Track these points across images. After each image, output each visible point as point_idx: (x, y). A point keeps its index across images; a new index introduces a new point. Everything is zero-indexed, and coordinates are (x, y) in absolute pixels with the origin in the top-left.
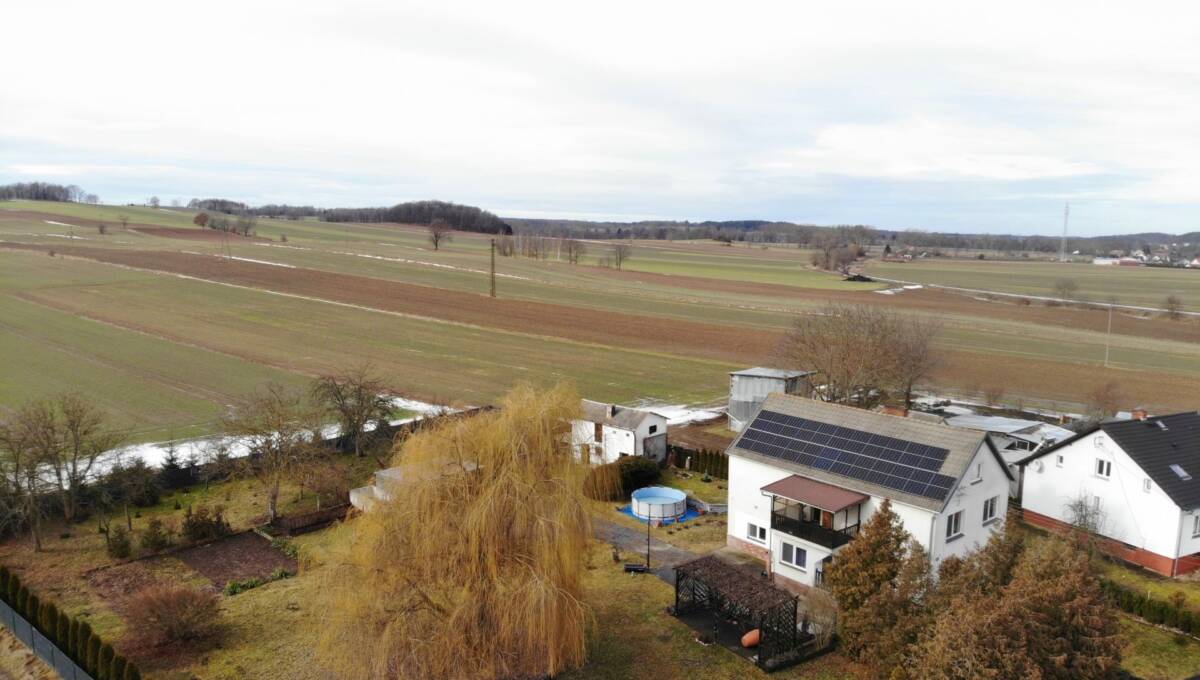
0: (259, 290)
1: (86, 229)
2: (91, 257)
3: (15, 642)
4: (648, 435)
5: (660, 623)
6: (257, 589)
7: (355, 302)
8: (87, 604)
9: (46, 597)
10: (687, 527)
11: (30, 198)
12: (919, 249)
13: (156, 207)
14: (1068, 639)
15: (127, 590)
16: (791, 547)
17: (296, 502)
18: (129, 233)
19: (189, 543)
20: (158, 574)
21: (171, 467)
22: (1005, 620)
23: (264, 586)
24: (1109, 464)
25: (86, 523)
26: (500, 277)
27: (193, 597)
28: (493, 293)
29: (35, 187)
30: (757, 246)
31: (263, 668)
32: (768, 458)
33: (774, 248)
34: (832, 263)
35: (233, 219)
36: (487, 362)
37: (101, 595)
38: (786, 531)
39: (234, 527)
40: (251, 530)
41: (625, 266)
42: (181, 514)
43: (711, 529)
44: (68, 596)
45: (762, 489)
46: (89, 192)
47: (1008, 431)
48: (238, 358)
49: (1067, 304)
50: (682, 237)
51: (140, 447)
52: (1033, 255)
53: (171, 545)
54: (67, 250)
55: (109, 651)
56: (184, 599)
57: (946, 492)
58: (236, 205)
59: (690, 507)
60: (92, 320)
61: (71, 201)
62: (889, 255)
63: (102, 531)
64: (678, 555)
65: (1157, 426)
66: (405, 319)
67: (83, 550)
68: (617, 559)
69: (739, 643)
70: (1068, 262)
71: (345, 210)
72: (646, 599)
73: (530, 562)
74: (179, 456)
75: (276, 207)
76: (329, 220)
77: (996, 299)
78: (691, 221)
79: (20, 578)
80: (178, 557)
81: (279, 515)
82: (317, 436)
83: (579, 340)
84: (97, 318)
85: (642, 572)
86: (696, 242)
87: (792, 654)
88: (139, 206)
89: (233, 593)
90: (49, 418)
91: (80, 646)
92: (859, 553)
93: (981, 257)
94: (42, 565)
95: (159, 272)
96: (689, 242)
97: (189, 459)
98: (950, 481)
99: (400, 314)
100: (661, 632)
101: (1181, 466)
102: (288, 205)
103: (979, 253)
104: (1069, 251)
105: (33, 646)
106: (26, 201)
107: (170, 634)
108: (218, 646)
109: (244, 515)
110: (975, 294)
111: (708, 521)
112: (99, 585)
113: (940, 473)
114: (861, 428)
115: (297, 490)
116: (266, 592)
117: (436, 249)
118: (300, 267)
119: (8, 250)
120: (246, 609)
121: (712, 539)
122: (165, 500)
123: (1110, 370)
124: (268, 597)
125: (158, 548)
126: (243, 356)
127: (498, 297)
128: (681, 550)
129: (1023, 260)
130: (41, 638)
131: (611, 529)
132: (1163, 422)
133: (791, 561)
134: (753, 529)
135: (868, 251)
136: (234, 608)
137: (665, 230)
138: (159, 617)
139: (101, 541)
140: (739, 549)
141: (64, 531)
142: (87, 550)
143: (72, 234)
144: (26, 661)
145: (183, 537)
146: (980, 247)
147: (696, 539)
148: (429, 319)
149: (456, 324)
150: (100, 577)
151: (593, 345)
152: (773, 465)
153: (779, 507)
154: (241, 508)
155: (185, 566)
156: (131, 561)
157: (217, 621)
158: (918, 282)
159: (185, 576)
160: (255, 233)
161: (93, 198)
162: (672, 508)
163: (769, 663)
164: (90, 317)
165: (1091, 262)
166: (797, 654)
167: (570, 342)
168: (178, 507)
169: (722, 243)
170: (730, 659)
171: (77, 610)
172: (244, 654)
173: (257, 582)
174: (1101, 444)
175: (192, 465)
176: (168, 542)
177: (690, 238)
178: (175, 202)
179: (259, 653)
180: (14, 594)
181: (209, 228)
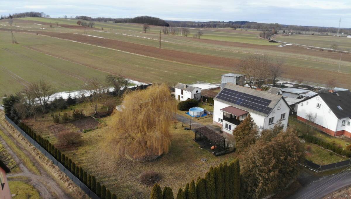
0: (95, 46)
1: (46, 26)
2: (48, 35)
3: (30, 144)
4: (195, 93)
5: (191, 143)
6: (91, 132)
7: (122, 50)
8: (48, 135)
9: (38, 133)
10: (203, 118)
11: (30, 16)
12: (294, 31)
13: (66, 18)
14: (287, 153)
15: (59, 131)
16: (228, 125)
17: (102, 108)
18: (59, 27)
19: (74, 119)
20: (66, 127)
21: (70, 99)
22: (268, 148)
23: (93, 131)
24: (320, 105)
25: (48, 114)
26: (163, 42)
27: (74, 134)
28: (160, 47)
29: (32, 13)
30: (244, 30)
31: (91, 151)
32: (224, 101)
33: (250, 31)
34: (266, 36)
35: (88, 22)
36: (157, 69)
37: (52, 132)
38: (226, 121)
39: (86, 115)
40: (90, 116)
41: (201, 37)
42: (72, 111)
43: (210, 119)
44: (44, 133)
45: (221, 110)
46: (47, 14)
47: (298, 93)
48: (88, 67)
49: (334, 51)
50: (221, 27)
51: (62, 93)
52: (329, 34)
53: (70, 120)
54: (42, 33)
55: (53, 147)
56: (72, 134)
57: (269, 112)
58: (89, 17)
59: (205, 113)
60: (49, 55)
61: (42, 17)
62: (284, 33)
63: (52, 116)
64: (199, 125)
65: (336, 94)
66: (135, 55)
67: (47, 121)
68: (183, 126)
69: (210, 149)
70: (339, 36)
71: (120, 19)
72: (189, 137)
73: (155, 128)
74: (72, 96)
75: (100, 18)
76: (116, 22)
77: (313, 49)
78: (225, 21)
79: (31, 128)
80: (71, 123)
81: (97, 112)
82: (108, 91)
83: (183, 63)
84: (50, 54)
85: (189, 130)
86: (225, 28)
87: (223, 152)
88: (61, 18)
89: (85, 132)
90: (37, 87)
91: (46, 146)
92: (241, 128)
93: (313, 34)
94: (37, 125)
95: (67, 40)
96: (223, 28)
97: (74, 97)
98: (270, 109)
99: (133, 54)
100: (191, 145)
101: (341, 106)
102: (104, 17)
103: (313, 33)
104: (340, 33)
105: (35, 145)
106: (29, 17)
107: (69, 142)
108: (81, 146)
109: (88, 112)
110: (307, 47)
111: (209, 117)
112: (51, 130)
113: (268, 107)
114: (249, 94)
115: (102, 105)
116: (93, 132)
117: (145, 32)
118: (106, 38)
119: (25, 33)
120: (88, 137)
121: (209, 121)
122: (68, 108)
123: (340, 73)
124: (93, 134)
125: (66, 120)
126: (90, 66)
127: (162, 48)
128: (200, 124)
129: (326, 36)
130: (37, 143)
131: (183, 118)
132: (338, 93)
133: (227, 128)
134: (219, 119)
135: (278, 32)
136: (84, 136)
137: (216, 24)
138: (66, 138)
139: (52, 118)
140: (216, 124)
141: (43, 116)
142: (48, 121)
143: (43, 27)
144: (33, 149)
145: (73, 118)
146: (313, 31)
147: (205, 121)
148: (141, 55)
149: (149, 57)
150: (52, 128)
151: (187, 64)
152: (225, 103)
153: (225, 114)
154: (87, 110)
155: (73, 125)
156: (60, 124)
157: (80, 140)
158: (291, 43)
159: (73, 128)
160: (94, 27)
161: (48, 16)
162: (200, 113)
163: (217, 154)
164: (48, 54)
165: (346, 37)
166: (224, 152)
167: (181, 63)
168: (72, 110)
169: (233, 29)
170: (207, 152)
171: (46, 136)
172: (87, 148)
173: (91, 130)
174: (318, 99)
175: (75, 99)
176: (69, 119)
177: (224, 27)
178: (71, 17)
179: (90, 147)
180: (30, 133)
181: (81, 25)
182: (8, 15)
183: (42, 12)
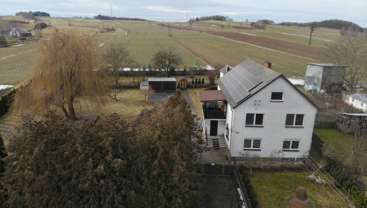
28: (310, 44)
29: (217, 17)
61: (226, 21)
98: (248, 95)
181: (254, 27)
182: (195, 18)
183: (227, 16)
